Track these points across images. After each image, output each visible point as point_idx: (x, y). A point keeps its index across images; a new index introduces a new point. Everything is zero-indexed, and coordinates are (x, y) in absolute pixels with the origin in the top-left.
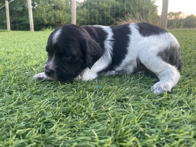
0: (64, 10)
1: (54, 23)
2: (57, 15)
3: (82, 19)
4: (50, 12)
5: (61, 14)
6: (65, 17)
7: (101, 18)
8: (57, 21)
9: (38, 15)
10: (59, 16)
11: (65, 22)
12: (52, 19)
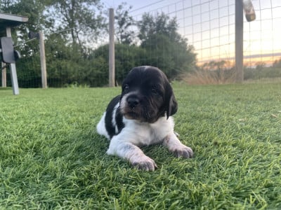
0: (74, 60)
1: (59, 77)
2: (63, 67)
3: (99, 72)
4: (53, 62)
5: (69, 65)
6: (75, 69)
7: (123, 71)
8: (63, 74)
9: (36, 67)
10: (66, 67)
11: (73, 76)
12: (56, 71)
